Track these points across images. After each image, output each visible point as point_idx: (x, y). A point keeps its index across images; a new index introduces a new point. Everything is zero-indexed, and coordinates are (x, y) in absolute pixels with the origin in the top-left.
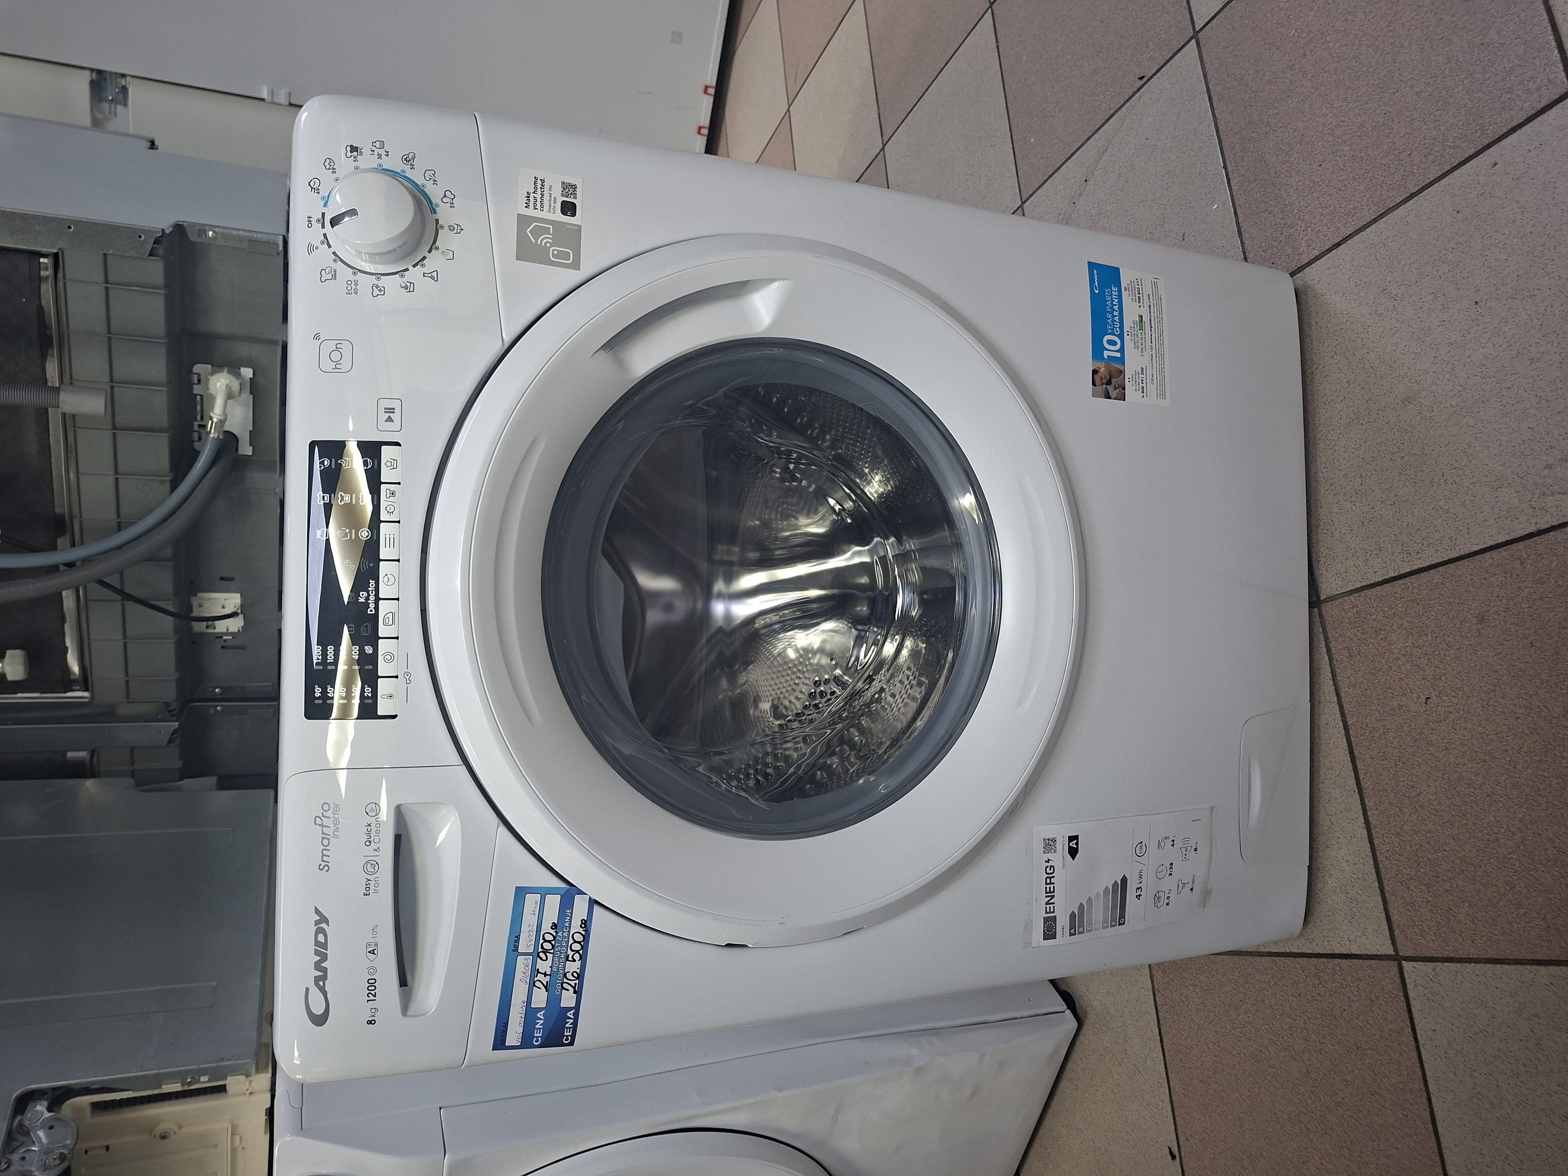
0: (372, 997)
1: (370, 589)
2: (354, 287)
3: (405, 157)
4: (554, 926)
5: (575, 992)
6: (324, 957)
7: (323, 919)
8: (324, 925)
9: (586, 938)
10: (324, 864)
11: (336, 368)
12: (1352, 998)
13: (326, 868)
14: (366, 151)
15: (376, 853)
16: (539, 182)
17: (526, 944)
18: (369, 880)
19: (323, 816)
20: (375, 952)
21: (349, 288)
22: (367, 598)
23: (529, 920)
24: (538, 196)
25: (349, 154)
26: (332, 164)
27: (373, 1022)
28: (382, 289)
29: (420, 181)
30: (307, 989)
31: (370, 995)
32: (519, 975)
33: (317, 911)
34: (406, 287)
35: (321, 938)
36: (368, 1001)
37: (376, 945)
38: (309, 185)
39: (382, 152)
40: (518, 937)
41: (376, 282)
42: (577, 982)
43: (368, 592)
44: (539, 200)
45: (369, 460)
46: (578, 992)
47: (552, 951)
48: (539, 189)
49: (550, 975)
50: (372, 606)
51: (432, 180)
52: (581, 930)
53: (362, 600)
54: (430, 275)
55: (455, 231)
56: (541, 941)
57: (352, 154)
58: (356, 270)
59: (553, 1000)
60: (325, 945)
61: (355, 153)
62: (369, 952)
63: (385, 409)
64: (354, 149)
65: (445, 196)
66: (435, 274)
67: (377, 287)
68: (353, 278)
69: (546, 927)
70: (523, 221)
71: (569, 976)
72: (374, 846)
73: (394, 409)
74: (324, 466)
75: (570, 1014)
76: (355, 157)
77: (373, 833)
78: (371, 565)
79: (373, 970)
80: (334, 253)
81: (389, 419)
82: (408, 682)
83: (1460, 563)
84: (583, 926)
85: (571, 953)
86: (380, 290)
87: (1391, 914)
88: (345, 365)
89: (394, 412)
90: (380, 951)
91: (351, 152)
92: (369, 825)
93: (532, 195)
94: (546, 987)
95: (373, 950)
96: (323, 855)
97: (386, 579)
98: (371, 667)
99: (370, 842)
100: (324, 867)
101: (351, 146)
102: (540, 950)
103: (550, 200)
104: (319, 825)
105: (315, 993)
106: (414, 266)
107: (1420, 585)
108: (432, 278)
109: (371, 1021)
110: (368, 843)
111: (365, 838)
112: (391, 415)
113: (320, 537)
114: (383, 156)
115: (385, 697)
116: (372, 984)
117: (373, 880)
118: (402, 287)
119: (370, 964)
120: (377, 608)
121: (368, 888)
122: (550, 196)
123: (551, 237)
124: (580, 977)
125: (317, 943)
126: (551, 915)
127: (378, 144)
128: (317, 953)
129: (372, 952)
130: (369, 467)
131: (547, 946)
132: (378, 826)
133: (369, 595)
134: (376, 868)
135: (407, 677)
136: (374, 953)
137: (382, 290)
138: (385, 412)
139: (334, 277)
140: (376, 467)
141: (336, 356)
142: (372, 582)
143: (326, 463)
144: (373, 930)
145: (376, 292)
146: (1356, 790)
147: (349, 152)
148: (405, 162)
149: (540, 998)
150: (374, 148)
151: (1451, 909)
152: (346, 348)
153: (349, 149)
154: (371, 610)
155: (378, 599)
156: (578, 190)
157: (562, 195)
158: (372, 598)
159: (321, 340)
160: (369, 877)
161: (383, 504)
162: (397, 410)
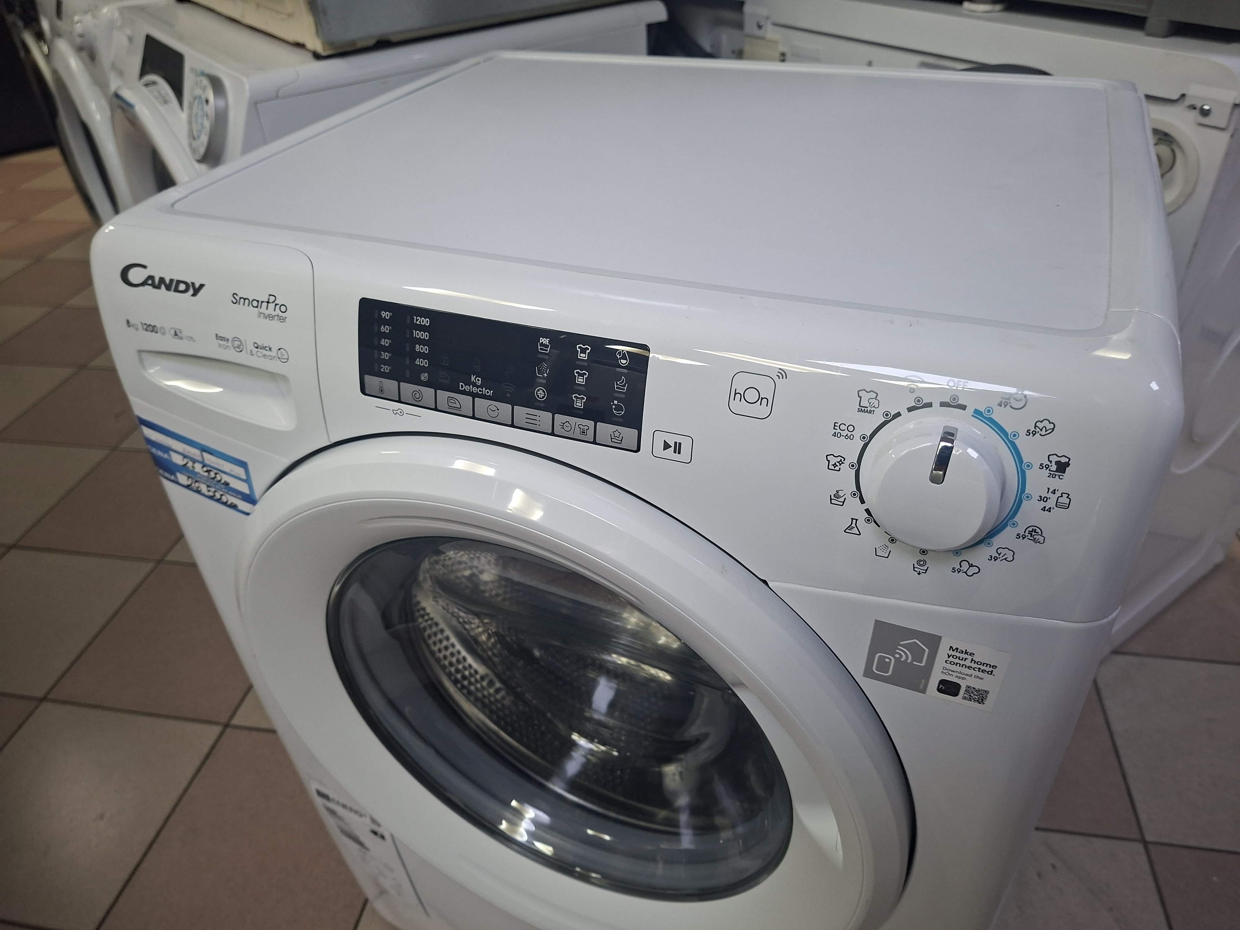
0: (144, 327)
1: (484, 389)
2: (843, 433)
3: (1038, 530)
4: (227, 484)
5: (187, 485)
7: (196, 292)
8: (191, 291)
9: (227, 505)
10: (238, 299)
11: (736, 393)
13: (235, 301)
14: (1054, 483)
15: (249, 351)
16: (988, 669)
17: (209, 459)
18: (228, 341)
19: (276, 305)
20: (176, 337)
21: (842, 427)
22: (474, 385)
23: (227, 466)
24: (968, 663)
25: (1054, 459)
26: (1043, 433)
27: (129, 325)
28: (837, 468)
29: (999, 541)
30: (144, 267)
31: (146, 326)
32: (186, 447)
33: (202, 286)
34: (837, 496)
35: (182, 287)
36: (141, 323)
37: (181, 338)
39: (1051, 503)
40: (211, 454)
41: (847, 462)
42: (195, 488)
43: (481, 386)
44: (962, 662)
45: (623, 413)
46: (189, 487)
47: (210, 476)
48: (976, 666)
49: (194, 470)
50: (467, 388)
51: (997, 555)
52: (230, 502)
53: (473, 378)
54: (853, 525)
55: (916, 566)
56: (214, 471)
57: (1053, 463)
58: (868, 439)
59: (179, 468)
60: (176, 290)
61: (1054, 468)
62: (175, 331)
63: (680, 444)
64: (1062, 467)
65: (971, 566)
66: (855, 531)
67: (840, 462)
68: (857, 434)
69: (225, 478)
70: (931, 640)
71: (198, 484)
72: (254, 350)
73: (679, 453)
74: (620, 359)
75: (173, 478)
76: (1047, 467)
77: (264, 352)
78: (508, 395)
79: (164, 331)
80: (899, 414)
81: (666, 446)
82: (394, 412)
84: (233, 505)
85: (213, 490)
86: (835, 465)
88: (738, 405)
89: (675, 452)
91: (1058, 463)
92: (270, 349)
93: (970, 658)
94: (186, 465)
95: (177, 335)
96: (245, 299)
97: (494, 408)
98: (408, 376)
99: (257, 348)
100: (237, 299)
101: (1067, 464)
102: (209, 468)
103: (960, 673)
104: (269, 299)
105: (144, 274)
106: (868, 511)
108: (850, 527)
109: (129, 323)
110: (256, 345)
111: (260, 344)
112: (672, 448)
113: (541, 341)
114: (1042, 504)
115: (381, 385)
117: (228, 345)
118: (837, 492)
119: (167, 331)
120: (464, 393)
121: (222, 338)
122: (967, 675)
123: (909, 661)
124: (198, 492)
125: (179, 282)
126: (235, 484)
127: (1064, 500)
128: (171, 281)
129: (176, 333)
130: (614, 411)
131: (212, 475)
132: (271, 358)
133: (478, 387)
134: (238, 350)
135: (398, 412)
136: (175, 335)
137: (835, 467)
138: (676, 443)
139: (862, 409)
140: (614, 419)
141: (752, 396)
142: (491, 393)
143: (624, 361)
144: (191, 338)
145: (833, 460)
147: (1058, 459)
148: (1030, 529)
149: (177, 460)
150: (1058, 494)
152: (761, 410)
153: (1063, 460)
154: (462, 386)
155: (474, 395)
156: (977, 704)
157: (968, 687)
158: (475, 390)
159: (776, 379)
160: (230, 341)
161: (573, 420)
162: (676, 456)
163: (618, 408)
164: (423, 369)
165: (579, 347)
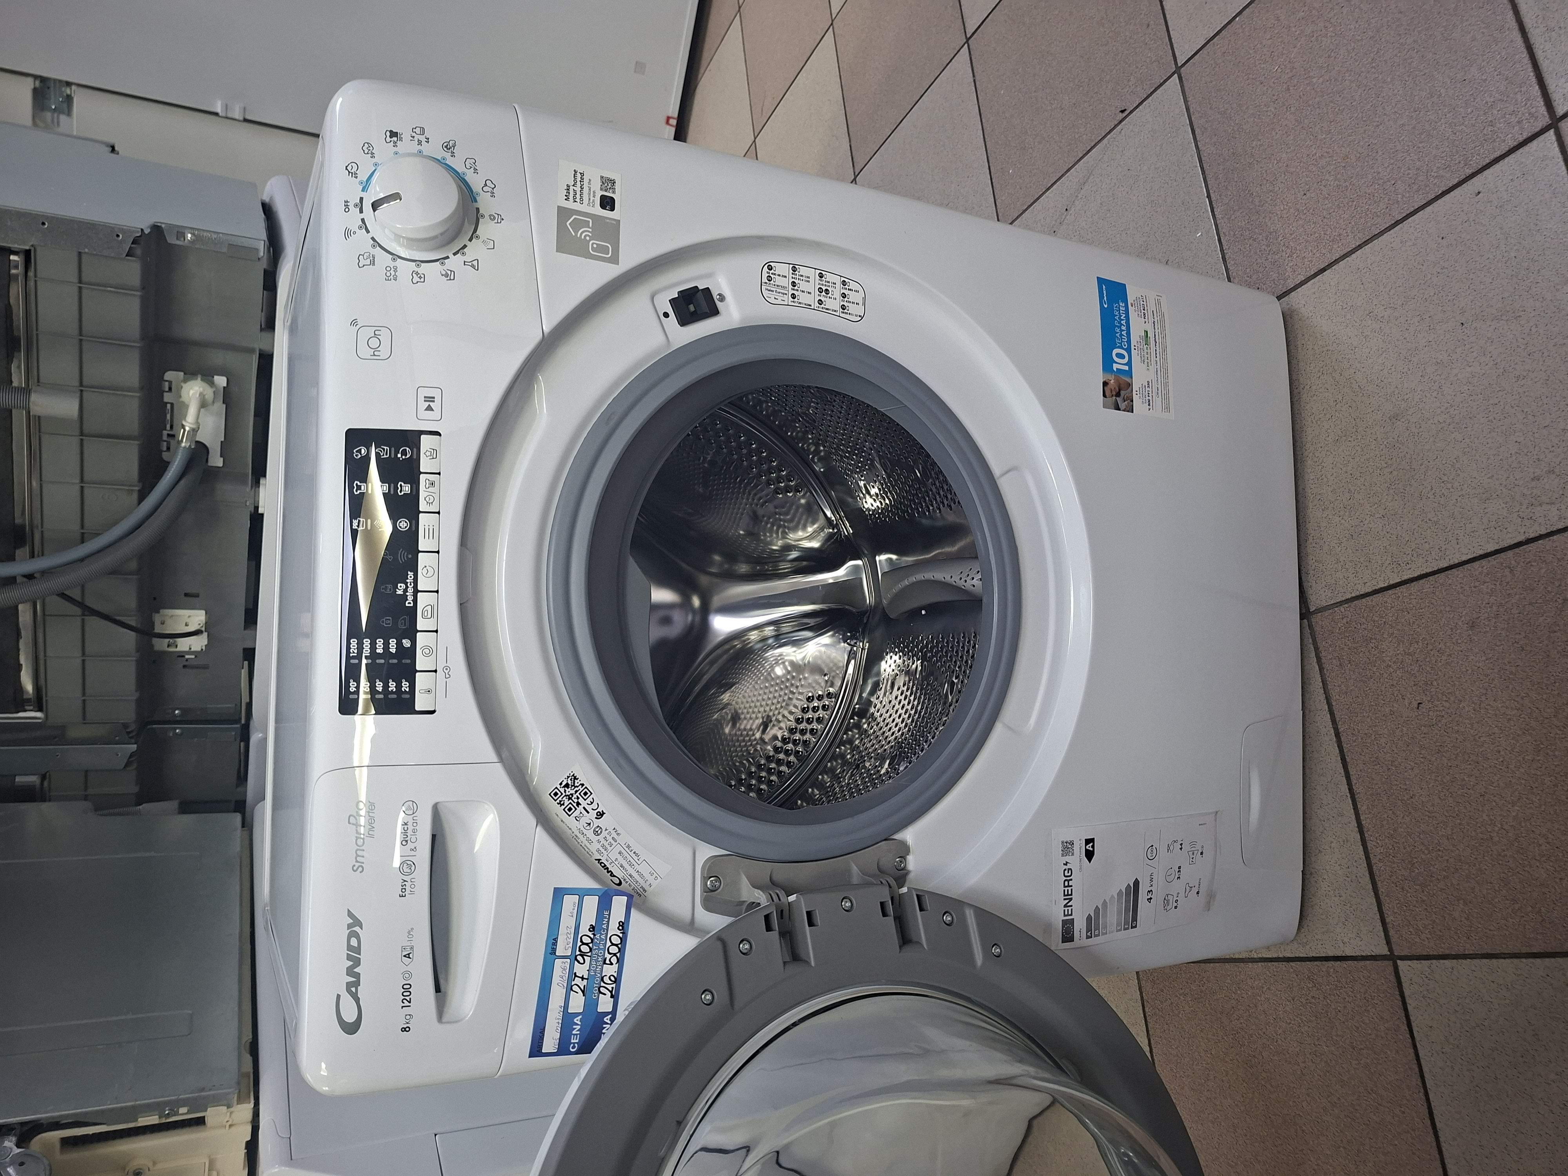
0: (407, 1004)
1: (408, 581)
2: (393, 273)
3: (445, 144)
4: (592, 928)
5: (612, 996)
6: (357, 962)
8: (357, 929)
9: (623, 940)
10: (357, 865)
11: (374, 355)
12: (1347, 999)
13: (360, 869)
14: (406, 137)
15: (413, 853)
16: (579, 176)
17: (563, 947)
18: (405, 881)
20: (411, 956)
21: (388, 274)
22: (405, 591)
23: (567, 922)
24: (578, 189)
25: (388, 139)
26: (371, 148)
27: (407, 1029)
28: (423, 276)
29: (460, 169)
30: (338, 996)
31: (404, 1001)
32: (556, 979)
34: (446, 275)
35: (354, 942)
36: (402, 1007)
37: (412, 948)
38: (346, 169)
39: (422, 138)
40: (556, 940)
41: (416, 269)
42: (614, 986)
43: (406, 584)
44: (578, 193)
45: (407, 449)
46: (615, 996)
47: (589, 954)
48: (578, 183)
49: (587, 979)
50: (410, 598)
51: (472, 169)
52: (618, 933)
53: (400, 592)
54: (470, 264)
55: (496, 221)
56: (579, 943)
57: (392, 139)
58: (395, 257)
59: (591, 1004)
60: (358, 950)
61: (395, 139)
62: (405, 956)
63: (425, 397)
64: (393, 134)
65: (486, 185)
66: (475, 263)
67: (417, 273)
68: (392, 264)
69: (584, 929)
70: (563, 213)
71: (606, 980)
72: (410, 845)
73: (434, 398)
74: (361, 454)
75: (607, 1019)
76: (395, 143)
77: (410, 832)
78: (410, 556)
79: (407, 974)
80: (373, 239)
81: (429, 408)
82: (447, 676)
83: (1449, 572)
84: (621, 928)
85: (608, 956)
86: (420, 278)
87: (1386, 915)
88: (384, 352)
89: (434, 401)
90: (416, 955)
91: (391, 137)
92: (406, 824)
93: (572, 188)
94: (583, 992)
95: (409, 954)
96: (357, 856)
97: (425, 571)
98: (408, 661)
99: (407, 841)
100: (358, 868)
101: (391, 132)
102: (578, 953)
103: (589, 194)
104: (353, 824)
105: (347, 1000)
106: (455, 254)
107: (1411, 594)
108: (473, 266)
109: (405, 1028)
110: (404, 843)
111: (401, 837)
112: (431, 404)
113: (357, 527)
114: (424, 143)
115: (423, 691)
116: (407, 989)
117: (409, 881)
118: (442, 275)
119: (406, 969)
120: (415, 601)
121: (404, 889)
122: (590, 190)
123: (590, 230)
124: (617, 980)
125: (350, 947)
126: (589, 916)
127: (418, 131)
128: (349, 958)
129: (408, 956)
130: (408, 456)
131: (585, 949)
132: (415, 824)
133: (407, 587)
134: (413, 868)
135: (447, 672)
136: (409, 958)
137: (422, 278)
138: (425, 401)
139: (373, 263)
140: (415, 457)
141: (374, 343)
142: (410, 574)
143: (363, 451)
144: (409, 932)
145: (416, 279)
146: (1348, 795)
147: (388, 137)
148: (445, 149)
150: (414, 134)
151: (1446, 908)
152: (384, 335)
153: (388, 134)
154: (409, 603)
155: (416, 591)
156: (616, 184)
157: (601, 189)
158: (410, 590)
159: (358, 327)
160: (405, 878)
161: (422, 494)
162: (438, 399)
163: (404, 453)
164: (399, 645)
165: (356, 491)
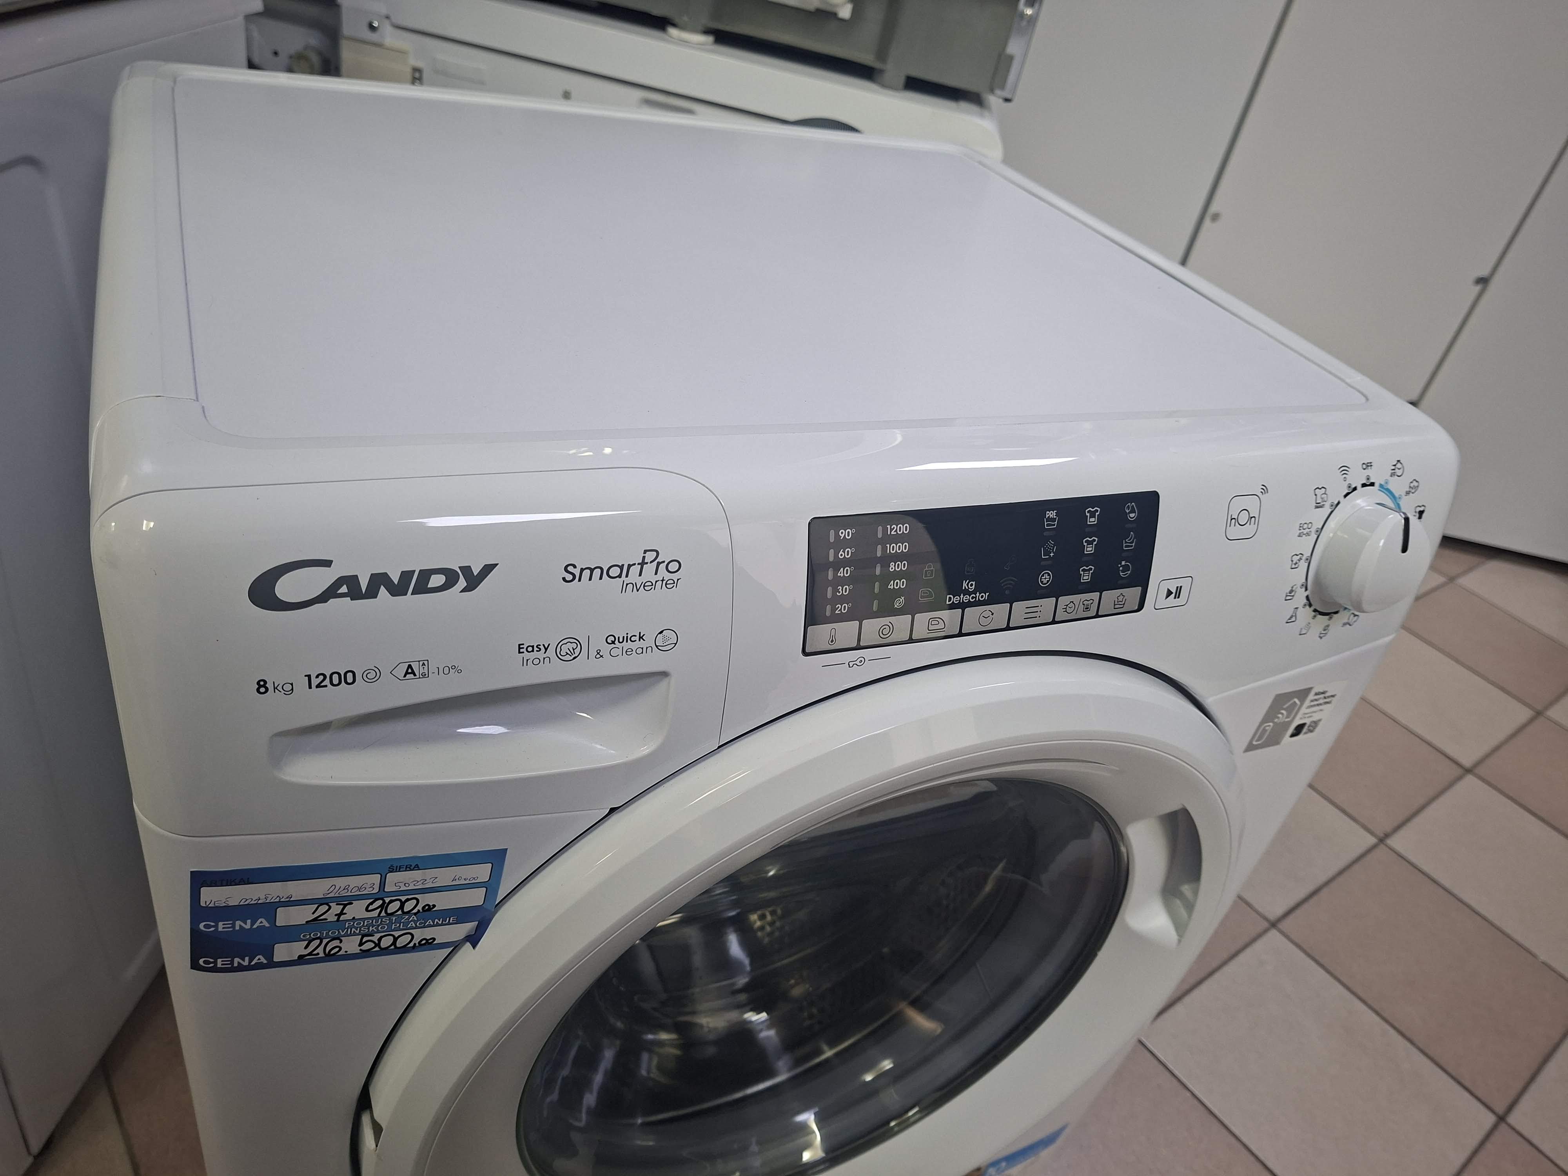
0: (315, 681)
1: (978, 594)
2: (1305, 532)
4: (428, 908)
5: (301, 957)
6: (398, 590)
7: (474, 581)
8: (462, 583)
9: (404, 949)
10: (577, 572)
11: (1229, 519)
15: (593, 653)
16: (1331, 699)
17: (401, 880)
18: (546, 649)
19: (659, 564)
20: (410, 676)
21: (1305, 526)
22: (967, 592)
23: (444, 876)
24: (1320, 702)
25: (1418, 509)
26: (1413, 491)
27: (262, 690)
28: (1297, 566)
30: (327, 563)
31: (321, 678)
32: (341, 882)
33: (488, 569)
34: (1289, 592)
35: (437, 580)
36: (309, 676)
37: (424, 676)
38: (1399, 462)
40: (417, 868)
41: (1304, 558)
42: (322, 955)
43: (974, 592)
44: (1316, 703)
45: (1129, 572)
46: (301, 960)
47: (383, 914)
48: (1324, 701)
49: (338, 920)
50: (956, 600)
52: (416, 941)
53: (965, 585)
54: (1294, 614)
55: (1322, 632)
56: (403, 898)
57: (1417, 512)
58: (1319, 532)
59: (290, 934)
60: (422, 588)
61: (1416, 516)
62: (410, 666)
63: (1181, 587)
64: (1421, 514)
66: (1293, 619)
67: (1300, 560)
68: (1314, 529)
69: (426, 899)
70: (1306, 693)
71: (336, 943)
72: (606, 649)
73: (1179, 597)
74: (1130, 513)
75: (259, 959)
77: (627, 645)
78: (1008, 592)
79: (374, 675)
80: (1339, 503)
81: (1169, 593)
82: (851, 664)
84: (424, 942)
85: (375, 937)
86: (1296, 563)
88: (1235, 531)
89: (1175, 597)
90: (412, 682)
91: (1419, 511)
92: (641, 638)
94: (315, 919)
95: (413, 673)
97: (986, 614)
98: (876, 608)
99: (613, 642)
100: (571, 574)
101: (1423, 511)
102: (387, 900)
103: (1312, 713)
104: (644, 557)
105: (323, 579)
106: (1307, 597)
108: (1291, 617)
109: (264, 686)
110: (611, 639)
111: (620, 634)
112: (1173, 595)
113: (1047, 516)
115: (833, 634)
116: (346, 678)
117: (545, 656)
118: (1291, 587)
119: (385, 672)
120: (953, 606)
121: (532, 649)
122: (1315, 712)
123: (1283, 721)
124: (328, 957)
125: (426, 575)
126: (451, 901)
128: (406, 576)
129: (410, 670)
130: (1121, 574)
131: (392, 908)
132: (639, 651)
133: (970, 594)
134: (568, 658)
135: (857, 662)
136: (407, 673)
138: (1177, 587)
139: (1317, 506)
140: (1120, 582)
141: (1243, 517)
142: (986, 596)
143: (1132, 515)
144: (451, 668)
145: (1295, 559)
147: (1420, 509)
149: (295, 916)
152: (1249, 530)
153: (1422, 509)
154: (951, 599)
155: (964, 606)
156: (1310, 734)
158: (966, 598)
159: (1260, 495)
160: (551, 650)
161: (1076, 598)
162: (1178, 602)
163: (1126, 568)
164: (898, 593)
165: (1088, 512)
